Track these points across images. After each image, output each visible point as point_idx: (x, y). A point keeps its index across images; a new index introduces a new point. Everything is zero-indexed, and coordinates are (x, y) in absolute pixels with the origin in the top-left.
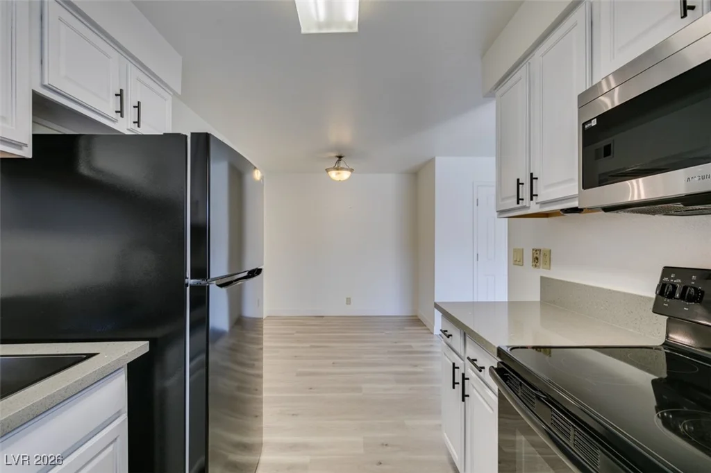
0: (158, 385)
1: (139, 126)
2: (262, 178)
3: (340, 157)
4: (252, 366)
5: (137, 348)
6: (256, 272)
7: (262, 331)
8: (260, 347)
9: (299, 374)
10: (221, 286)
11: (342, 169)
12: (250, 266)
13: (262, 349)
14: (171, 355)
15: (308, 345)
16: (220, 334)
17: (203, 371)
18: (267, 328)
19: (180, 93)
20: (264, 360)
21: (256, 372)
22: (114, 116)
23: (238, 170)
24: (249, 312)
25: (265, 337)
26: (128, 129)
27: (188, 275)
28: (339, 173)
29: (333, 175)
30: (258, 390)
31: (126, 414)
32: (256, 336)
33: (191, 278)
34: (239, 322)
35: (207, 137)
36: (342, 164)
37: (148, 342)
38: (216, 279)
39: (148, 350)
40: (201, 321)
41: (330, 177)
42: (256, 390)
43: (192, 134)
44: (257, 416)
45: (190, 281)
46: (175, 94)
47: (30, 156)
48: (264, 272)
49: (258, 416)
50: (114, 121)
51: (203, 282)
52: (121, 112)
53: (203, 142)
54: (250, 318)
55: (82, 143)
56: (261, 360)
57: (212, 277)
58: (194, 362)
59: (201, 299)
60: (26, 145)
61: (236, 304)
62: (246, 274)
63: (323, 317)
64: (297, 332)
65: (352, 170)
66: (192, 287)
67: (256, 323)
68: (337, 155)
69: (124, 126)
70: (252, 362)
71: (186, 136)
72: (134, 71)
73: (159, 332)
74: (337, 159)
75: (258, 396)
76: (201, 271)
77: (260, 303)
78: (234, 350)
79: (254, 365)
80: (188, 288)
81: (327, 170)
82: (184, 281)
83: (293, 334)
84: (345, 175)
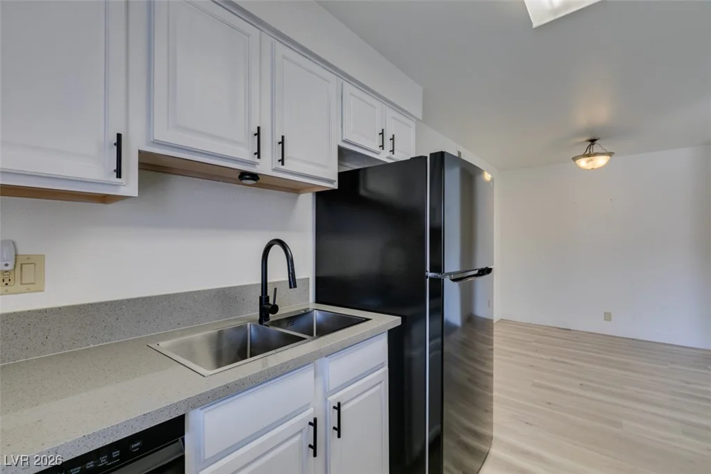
0: (407, 353)
1: (393, 154)
2: (492, 180)
3: (593, 141)
4: (483, 364)
5: (394, 321)
6: (486, 271)
7: (493, 332)
8: (490, 347)
9: (535, 385)
10: (454, 280)
11: (596, 154)
12: (481, 265)
13: (492, 350)
14: (415, 331)
15: (549, 357)
16: (453, 328)
17: (440, 352)
18: (498, 332)
19: (421, 119)
20: (495, 361)
21: (488, 371)
22: (378, 149)
23: (470, 174)
24: (480, 311)
25: (495, 339)
26: (387, 158)
27: (428, 269)
28: (592, 160)
29: (583, 163)
30: (489, 388)
31: (387, 367)
32: (486, 336)
33: (431, 272)
34: (470, 319)
35: (442, 154)
36: (596, 148)
37: (400, 318)
38: (450, 274)
39: (400, 324)
40: (438, 310)
41: (577, 165)
42: (487, 387)
43: (431, 154)
44: (486, 411)
45: (430, 274)
46: (418, 120)
47: (337, 188)
48: (494, 271)
49: (489, 411)
50: (378, 153)
51: (439, 276)
52: (382, 146)
53: (439, 159)
54: (482, 318)
55: (361, 174)
56: (492, 360)
57: (446, 272)
58: (433, 343)
59: (438, 291)
60: (335, 181)
61: (468, 300)
62: (476, 272)
63: (569, 330)
64: (535, 341)
65: (610, 154)
66: (431, 278)
67: (487, 324)
68: (589, 138)
69: (384, 157)
70: (483, 360)
71: (426, 157)
72: (391, 113)
73: (408, 312)
74: (589, 143)
75: (489, 394)
76: (438, 266)
77: (490, 304)
78: (466, 345)
79: (485, 363)
80: (428, 280)
81: (575, 159)
82: (425, 273)
83: (531, 342)
84: (601, 161)
